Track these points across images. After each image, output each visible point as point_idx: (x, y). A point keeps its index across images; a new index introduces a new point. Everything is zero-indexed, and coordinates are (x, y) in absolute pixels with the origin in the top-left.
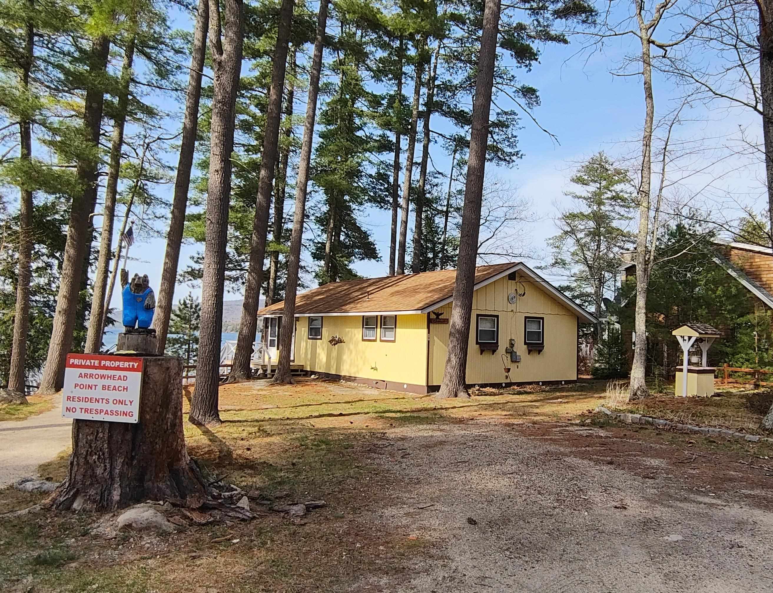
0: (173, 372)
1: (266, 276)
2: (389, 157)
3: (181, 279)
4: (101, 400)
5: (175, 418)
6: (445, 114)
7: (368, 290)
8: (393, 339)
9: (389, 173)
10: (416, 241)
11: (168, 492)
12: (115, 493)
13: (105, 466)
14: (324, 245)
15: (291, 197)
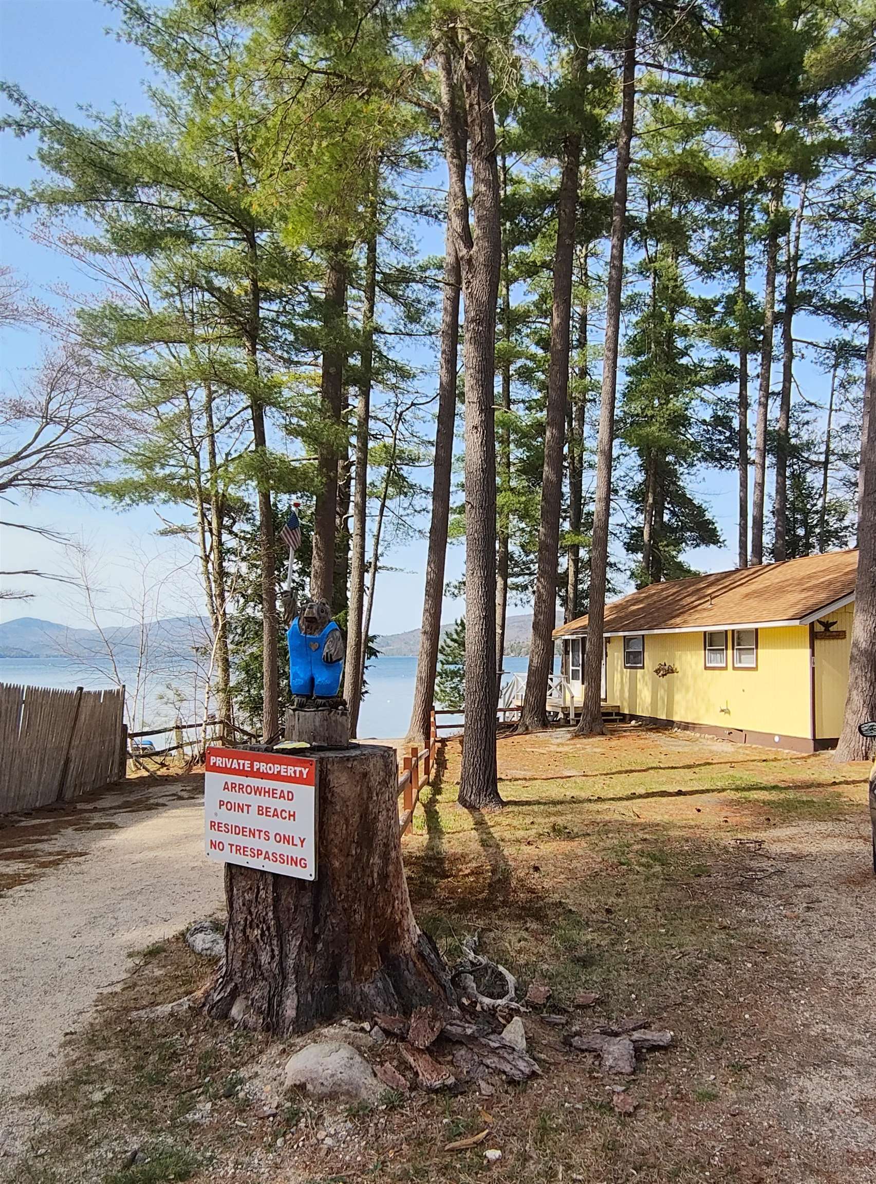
0: (375, 779)
1: (562, 580)
2: (730, 391)
3: (456, 591)
4: (257, 833)
5: (386, 864)
6: (816, 310)
7: (709, 591)
8: (754, 666)
9: (731, 414)
10: (778, 513)
11: (379, 1002)
12: (289, 1002)
13: (273, 951)
14: (640, 530)
15: (591, 466)
